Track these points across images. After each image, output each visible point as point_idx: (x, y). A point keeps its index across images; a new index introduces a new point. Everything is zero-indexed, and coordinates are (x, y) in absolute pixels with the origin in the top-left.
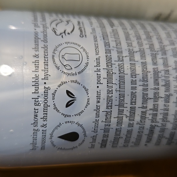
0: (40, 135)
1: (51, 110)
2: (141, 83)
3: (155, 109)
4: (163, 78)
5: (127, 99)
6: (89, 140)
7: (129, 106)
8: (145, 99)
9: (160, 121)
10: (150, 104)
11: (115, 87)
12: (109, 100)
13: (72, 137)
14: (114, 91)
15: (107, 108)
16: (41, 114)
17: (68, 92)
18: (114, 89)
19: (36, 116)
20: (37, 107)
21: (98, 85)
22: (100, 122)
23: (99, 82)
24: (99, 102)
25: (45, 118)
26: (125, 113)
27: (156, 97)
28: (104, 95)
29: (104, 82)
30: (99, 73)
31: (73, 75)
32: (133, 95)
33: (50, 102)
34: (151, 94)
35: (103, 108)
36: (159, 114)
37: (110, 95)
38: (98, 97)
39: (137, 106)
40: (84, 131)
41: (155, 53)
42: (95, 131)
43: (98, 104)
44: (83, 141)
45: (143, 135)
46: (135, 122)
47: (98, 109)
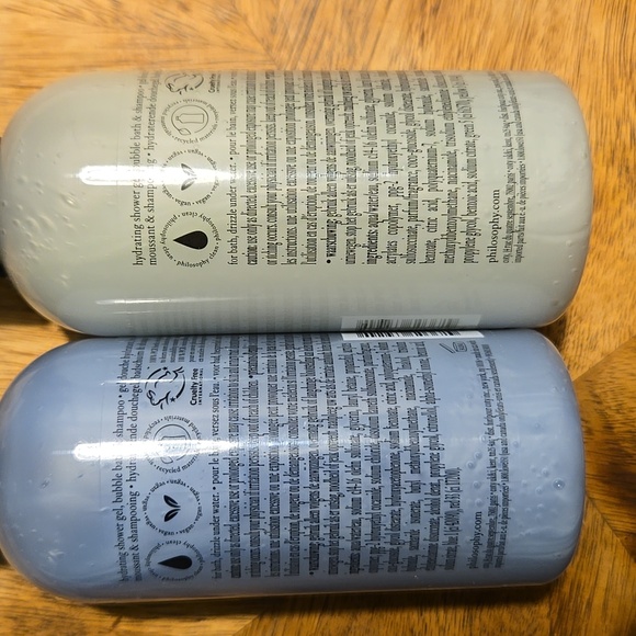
0: (130, 564)
1: (142, 525)
2: (288, 478)
3: (315, 517)
4: (327, 468)
5: (265, 506)
6: (208, 569)
7: (268, 515)
8: (295, 504)
9: (327, 538)
10: (305, 512)
11: (243, 487)
12: (234, 508)
13: (181, 563)
14: (241, 494)
15: (232, 520)
16: (127, 532)
17: (167, 499)
18: (241, 490)
19: (120, 535)
20: (121, 522)
21: (215, 485)
22: (222, 540)
23: (216, 481)
24: (217, 511)
25: (134, 538)
26: (262, 525)
27: (314, 500)
28: (225, 500)
29: (225, 479)
30: (216, 466)
31: (174, 471)
32: (274, 500)
33: (140, 515)
34: (304, 495)
35: (225, 518)
36: (321, 527)
37: (235, 500)
38: (216, 504)
39: (281, 515)
40: (198, 554)
41: (316, 424)
42: (217, 553)
43: (216, 515)
44: (201, 568)
45: (301, 557)
46: (282, 540)
47: (216, 522)
